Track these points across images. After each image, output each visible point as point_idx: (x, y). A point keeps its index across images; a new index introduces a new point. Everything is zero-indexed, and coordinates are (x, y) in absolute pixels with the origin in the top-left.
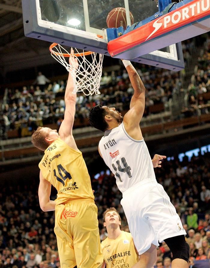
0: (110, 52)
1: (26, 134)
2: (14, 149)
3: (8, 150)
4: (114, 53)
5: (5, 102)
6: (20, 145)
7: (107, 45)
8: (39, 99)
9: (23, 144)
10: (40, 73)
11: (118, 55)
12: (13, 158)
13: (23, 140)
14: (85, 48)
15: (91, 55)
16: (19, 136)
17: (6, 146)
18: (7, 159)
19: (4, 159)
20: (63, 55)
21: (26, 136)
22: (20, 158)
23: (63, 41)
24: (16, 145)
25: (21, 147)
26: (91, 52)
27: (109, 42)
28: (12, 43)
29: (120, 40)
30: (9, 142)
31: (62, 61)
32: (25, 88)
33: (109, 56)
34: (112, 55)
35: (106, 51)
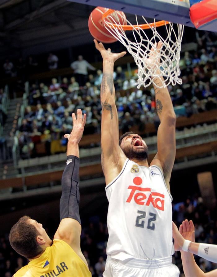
0: (193, 22)
1: (58, 149)
2: (40, 173)
3: (30, 174)
4: (200, 23)
5: (25, 102)
6: (49, 166)
7: (190, 10)
8: (76, 97)
9: (54, 164)
10: (80, 57)
11: (205, 25)
12: (39, 187)
13: (53, 159)
14: (156, 16)
15: (165, 25)
16: (48, 153)
17: (27, 169)
18: (29, 188)
19: (25, 188)
20: (122, 27)
21: (58, 153)
22: (49, 186)
23: (122, 6)
24: (44, 167)
25: (50, 170)
26: (165, 22)
27: (192, 6)
28: (34, 13)
29: (208, 3)
30: (33, 162)
31: (120, 35)
32: (54, 81)
33: (193, 27)
34: (196, 25)
35: (188, 20)
